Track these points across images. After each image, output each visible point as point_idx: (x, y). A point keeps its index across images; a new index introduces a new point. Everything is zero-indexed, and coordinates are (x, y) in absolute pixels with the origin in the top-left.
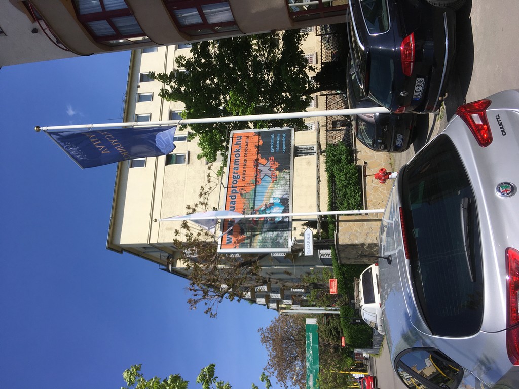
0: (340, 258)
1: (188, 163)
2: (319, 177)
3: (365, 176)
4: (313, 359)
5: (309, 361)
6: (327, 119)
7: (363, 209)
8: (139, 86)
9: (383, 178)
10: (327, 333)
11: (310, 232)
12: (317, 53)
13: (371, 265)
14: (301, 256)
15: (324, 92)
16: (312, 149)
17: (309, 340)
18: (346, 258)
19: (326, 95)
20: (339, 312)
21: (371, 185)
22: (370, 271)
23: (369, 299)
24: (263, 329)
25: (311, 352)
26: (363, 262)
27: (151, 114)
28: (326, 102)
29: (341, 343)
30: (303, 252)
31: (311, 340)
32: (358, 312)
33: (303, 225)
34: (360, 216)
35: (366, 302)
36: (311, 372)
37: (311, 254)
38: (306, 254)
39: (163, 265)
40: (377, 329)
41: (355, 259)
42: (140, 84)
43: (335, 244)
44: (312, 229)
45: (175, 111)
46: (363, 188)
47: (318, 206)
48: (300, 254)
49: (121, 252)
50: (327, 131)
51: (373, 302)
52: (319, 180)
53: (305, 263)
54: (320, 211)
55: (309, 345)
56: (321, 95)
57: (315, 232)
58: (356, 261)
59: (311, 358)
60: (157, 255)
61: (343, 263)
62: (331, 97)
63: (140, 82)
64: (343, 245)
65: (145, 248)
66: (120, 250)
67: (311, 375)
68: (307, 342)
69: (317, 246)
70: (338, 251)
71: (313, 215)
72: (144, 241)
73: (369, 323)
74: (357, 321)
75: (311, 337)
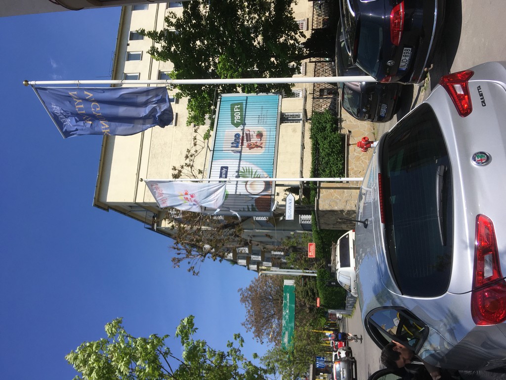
0: (319, 223)
1: (176, 125)
2: (304, 144)
3: (349, 145)
4: (289, 317)
5: (285, 319)
6: (314, 86)
7: (344, 177)
8: (128, 45)
9: (365, 147)
10: (303, 293)
11: (292, 198)
12: (308, 19)
13: (348, 231)
14: (282, 220)
15: (313, 59)
16: (298, 116)
17: (286, 300)
18: (326, 223)
19: (315, 62)
20: (316, 275)
21: (354, 154)
22: (347, 237)
23: (345, 263)
24: (243, 289)
25: (288, 311)
26: (342, 228)
27: (140, 74)
28: (315, 70)
29: (316, 303)
30: (285, 216)
31: (288, 300)
32: (333, 275)
33: (285, 190)
34: (342, 184)
35: (342, 266)
36: (286, 329)
37: (292, 218)
38: (287, 218)
39: (148, 224)
40: (350, 291)
41: (334, 225)
42: (129, 42)
43: (316, 209)
44: (294, 194)
45: (163, 72)
46: (346, 156)
47: (301, 172)
48: (281, 218)
49: (107, 210)
50: (314, 98)
51: (348, 265)
52: (303, 147)
53: (286, 228)
54: (303, 177)
55: (286, 304)
56: (310, 62)
57: (297, 197)
58: (335, 226)
59: (287, 316)
60: (143, 214)
61: (322, 228)
62: (319, 64)
63: (130, 40)
64: (323, 211)
65: (131, 206)
66: (106, 208)
67: (287, 333)
68: (284, 302)
69: (298, 211)
70: (318, 217)
71: (296, 181)
72: (130, 200)
73: (343, 286)
74: (332, 283)
75: (288, 297)
